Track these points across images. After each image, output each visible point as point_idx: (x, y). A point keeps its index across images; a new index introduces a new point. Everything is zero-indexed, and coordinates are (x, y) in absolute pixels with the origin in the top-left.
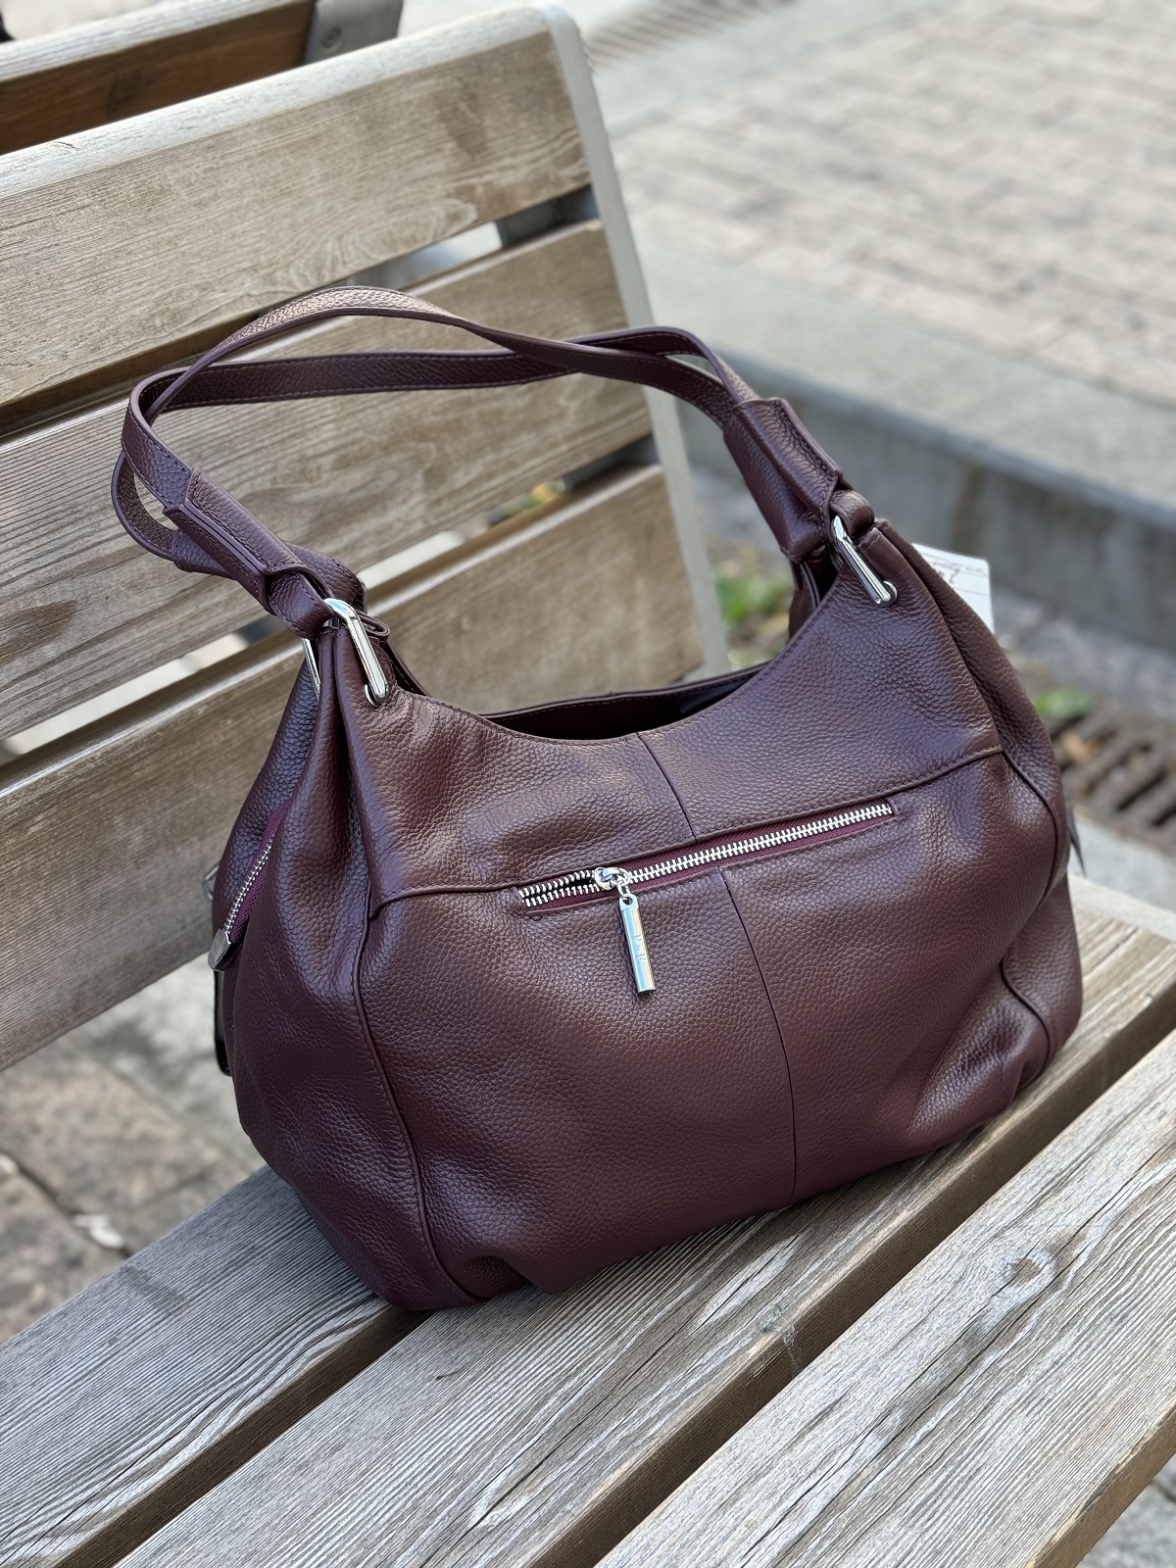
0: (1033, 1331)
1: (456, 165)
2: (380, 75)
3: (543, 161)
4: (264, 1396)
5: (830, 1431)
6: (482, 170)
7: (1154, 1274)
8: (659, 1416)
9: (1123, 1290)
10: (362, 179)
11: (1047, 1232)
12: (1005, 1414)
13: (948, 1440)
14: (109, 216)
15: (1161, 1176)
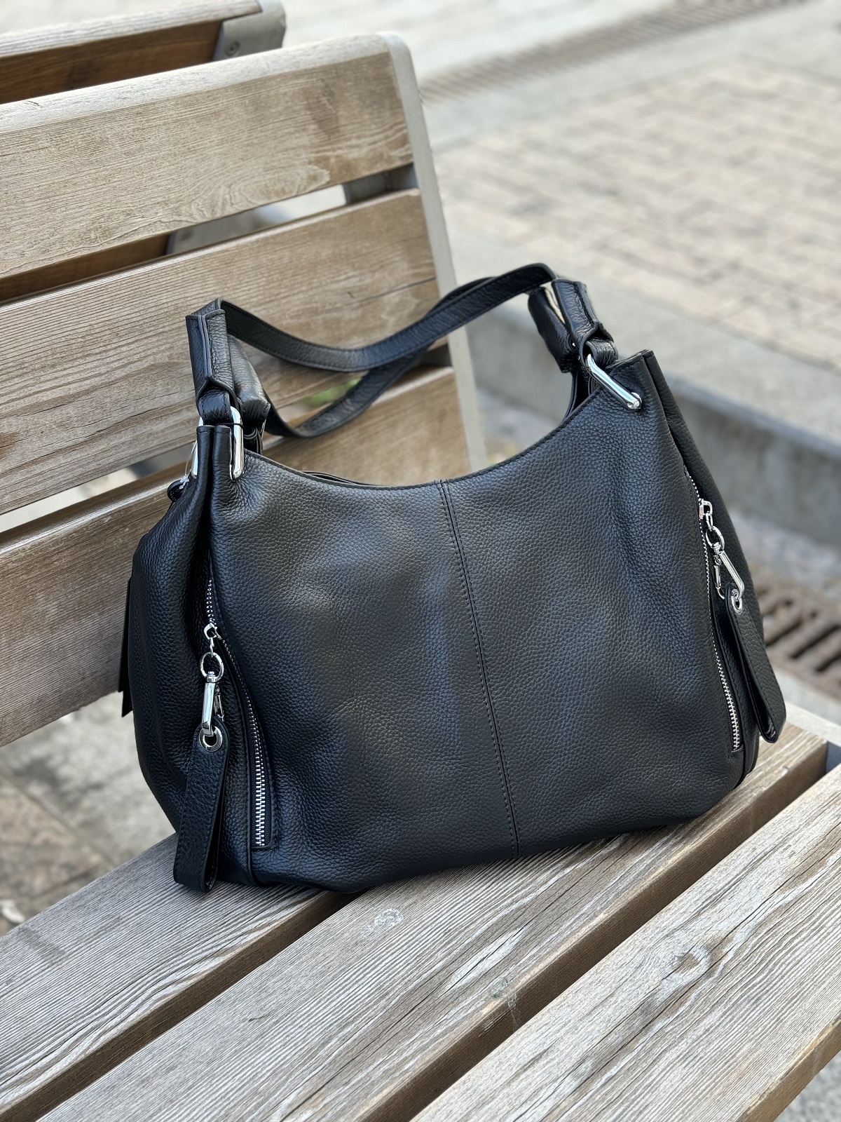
0: (691, 1006)
1: (317, 141)
2: (265, 73)
3: (380, 144)
4: (119, 1027)
5: (539, 1073)
6: (334, 146)
7: (782, 969)
8: (413, 1056)
9: (758, 979)
10: (248, 145)
11: (705, 934)
12: (668, 1066)
13: (625, 1084)
14: (63, 156)
15: (789, 898)
